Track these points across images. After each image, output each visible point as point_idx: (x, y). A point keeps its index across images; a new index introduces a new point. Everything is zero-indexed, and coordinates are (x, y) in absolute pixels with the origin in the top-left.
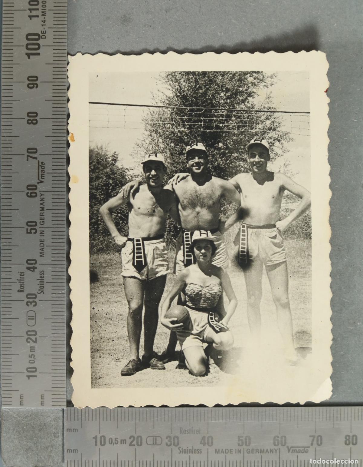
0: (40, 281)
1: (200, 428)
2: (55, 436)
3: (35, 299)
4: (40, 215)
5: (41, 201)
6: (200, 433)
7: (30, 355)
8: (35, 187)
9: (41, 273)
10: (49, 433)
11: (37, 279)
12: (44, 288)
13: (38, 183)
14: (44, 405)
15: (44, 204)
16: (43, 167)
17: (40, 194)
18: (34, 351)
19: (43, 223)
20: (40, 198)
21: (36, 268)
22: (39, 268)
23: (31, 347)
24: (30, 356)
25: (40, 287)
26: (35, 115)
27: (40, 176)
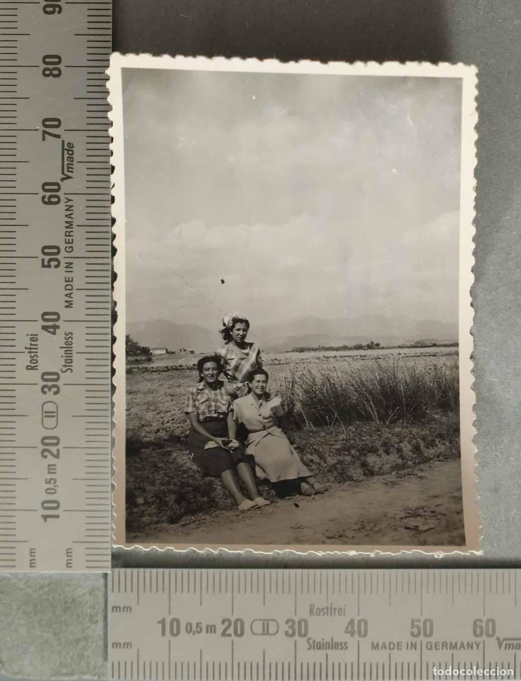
0: (66, 351)
1: (345, 606)
2: (91, 621)
3: (58, 380)
4: (66, 236)
5: (66, 210)
6: (345, 615)
7: (48, 479)
8: (56, 187)
9: (67, 337)
10: (80, 615)
11: (61, 348)
12: (71, 362)
13: (63, 180)
14: (71, 567)
15: (72, 216)
16: (70, 152)
17: (66, 198)
18: (55, 473)
19: (71, 249)
20: (66, 206)
21: (58, 327)
22: (64, 327)
23: (49, 466)
24: (48, 482)
25: (66, 360)
26: (57, 60)
27: (66, 167)
